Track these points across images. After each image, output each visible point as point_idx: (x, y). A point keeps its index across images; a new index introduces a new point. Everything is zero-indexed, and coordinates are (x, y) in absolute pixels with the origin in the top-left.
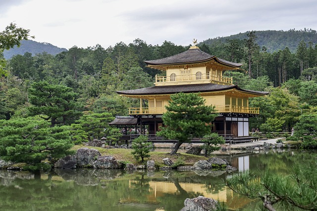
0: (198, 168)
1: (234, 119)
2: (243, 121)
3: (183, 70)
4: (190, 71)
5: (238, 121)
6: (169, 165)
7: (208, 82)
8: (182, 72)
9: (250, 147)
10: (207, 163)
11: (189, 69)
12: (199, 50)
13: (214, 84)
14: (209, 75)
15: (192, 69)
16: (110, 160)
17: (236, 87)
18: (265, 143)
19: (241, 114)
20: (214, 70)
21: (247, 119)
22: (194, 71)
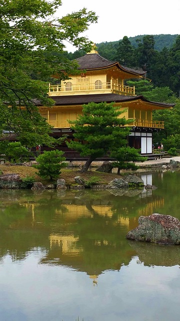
0: (114, 187)
1: (138, 134)
2: (147, 137)
3: (80, 78)
4: (88, 80)
5: (141, 137)
6: (82, 184)
7: (109, 92)
8: (79, 80)
9: (156, 165)
10: (123, 182)
11: (87, 77)
12: (97, 55)
13: (116, 95)
14: (110, 84)
15: (90, 77)
16: (15, 179)
17: (142, 98)
18: (171, 160)
19: (145, 128)
20: (115, 78)
21: (150, 135)
22: (93, 79)
